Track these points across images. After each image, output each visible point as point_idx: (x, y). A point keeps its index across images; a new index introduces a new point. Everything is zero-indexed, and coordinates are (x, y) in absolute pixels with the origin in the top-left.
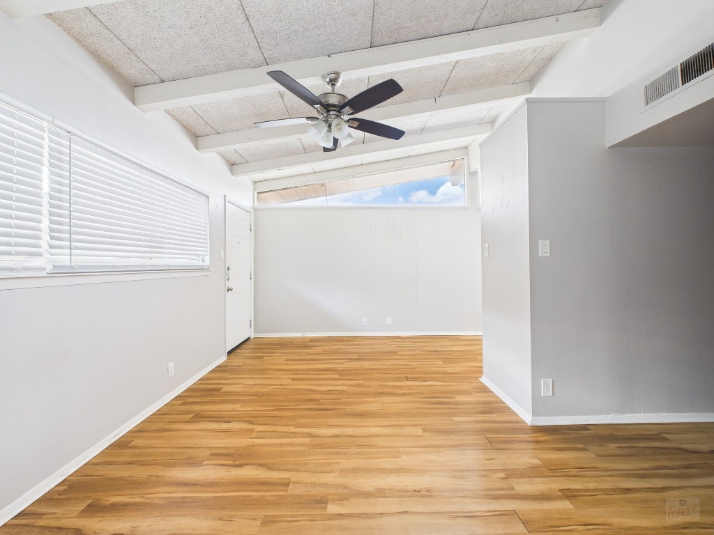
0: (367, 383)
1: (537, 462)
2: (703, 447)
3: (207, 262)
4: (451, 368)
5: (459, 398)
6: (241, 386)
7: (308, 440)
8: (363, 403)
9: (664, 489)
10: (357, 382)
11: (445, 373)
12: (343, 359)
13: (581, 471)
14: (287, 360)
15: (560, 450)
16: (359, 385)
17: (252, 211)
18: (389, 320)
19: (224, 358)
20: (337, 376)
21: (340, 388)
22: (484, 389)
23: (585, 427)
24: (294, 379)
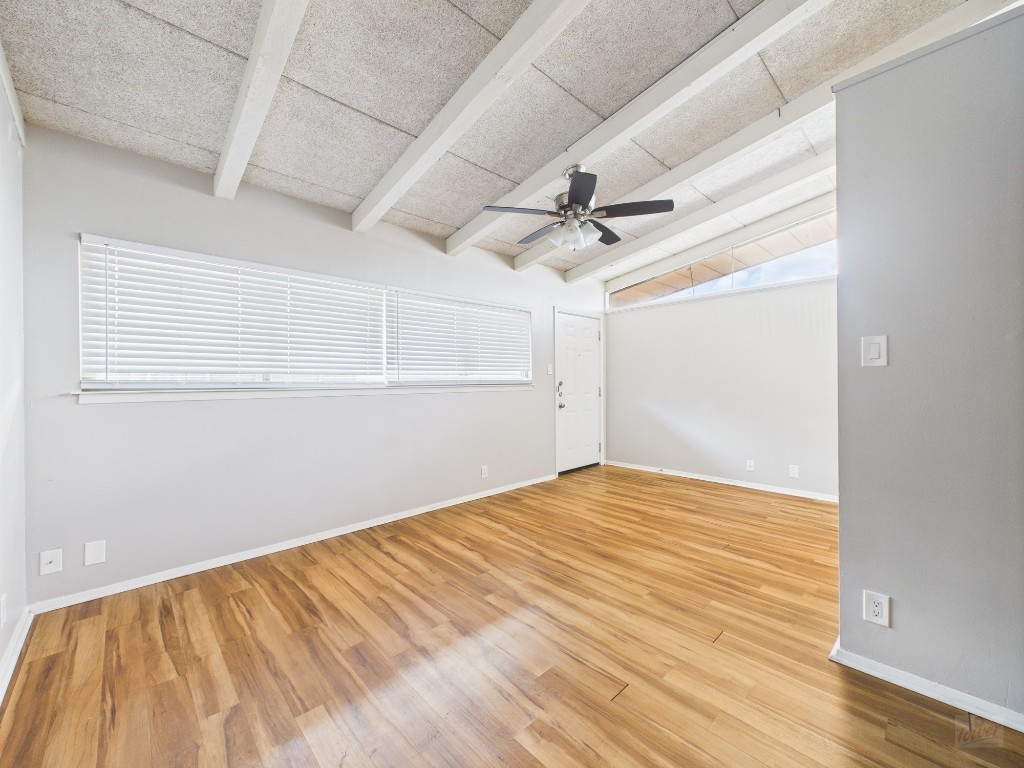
3: (530, 378)
5: (765, 590)
6: (540, 502)
7: (532, 555)
8: (624, 549)
10: (650, 530)
17: (602, 317)
18: (794, 470)
19: (554, 477)
20: (637, 519)
21: (622, 530)
24: (589, 510)
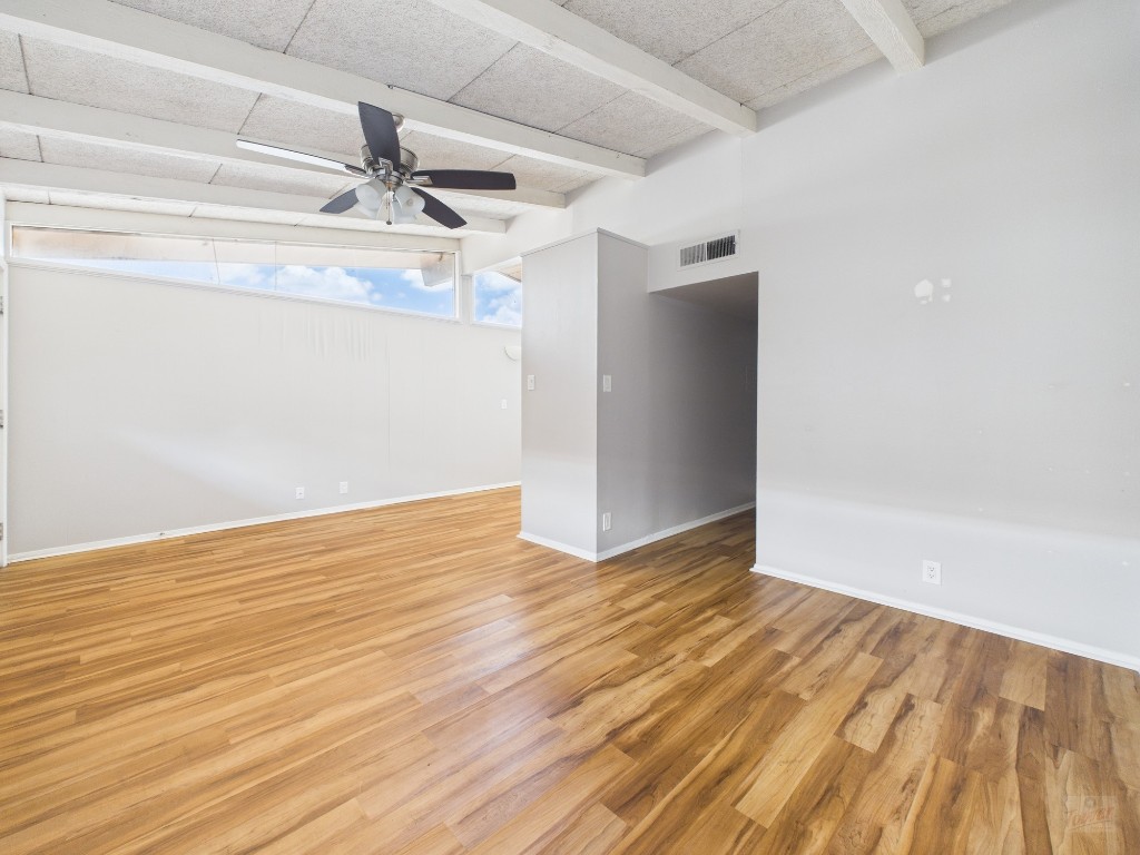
0: (383, 574)
1: (622, 586)
2: (703, 543)
4: (478, 532)
6: (129, 640)
9: (701, 574)
11: (474, 539)
12: (306, 554)
13: (654, 582)
14: (178, 581)
15: (631, 572)
16: (374, 579)
18: (344, 487)
20: (321, 578)
22: (528, 546)
23: (633, 552)
